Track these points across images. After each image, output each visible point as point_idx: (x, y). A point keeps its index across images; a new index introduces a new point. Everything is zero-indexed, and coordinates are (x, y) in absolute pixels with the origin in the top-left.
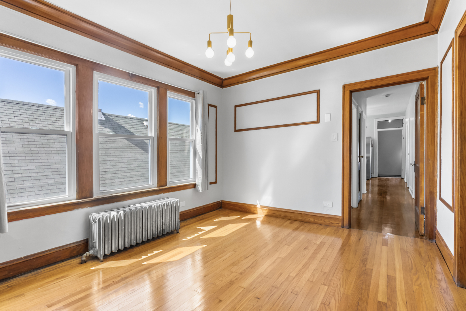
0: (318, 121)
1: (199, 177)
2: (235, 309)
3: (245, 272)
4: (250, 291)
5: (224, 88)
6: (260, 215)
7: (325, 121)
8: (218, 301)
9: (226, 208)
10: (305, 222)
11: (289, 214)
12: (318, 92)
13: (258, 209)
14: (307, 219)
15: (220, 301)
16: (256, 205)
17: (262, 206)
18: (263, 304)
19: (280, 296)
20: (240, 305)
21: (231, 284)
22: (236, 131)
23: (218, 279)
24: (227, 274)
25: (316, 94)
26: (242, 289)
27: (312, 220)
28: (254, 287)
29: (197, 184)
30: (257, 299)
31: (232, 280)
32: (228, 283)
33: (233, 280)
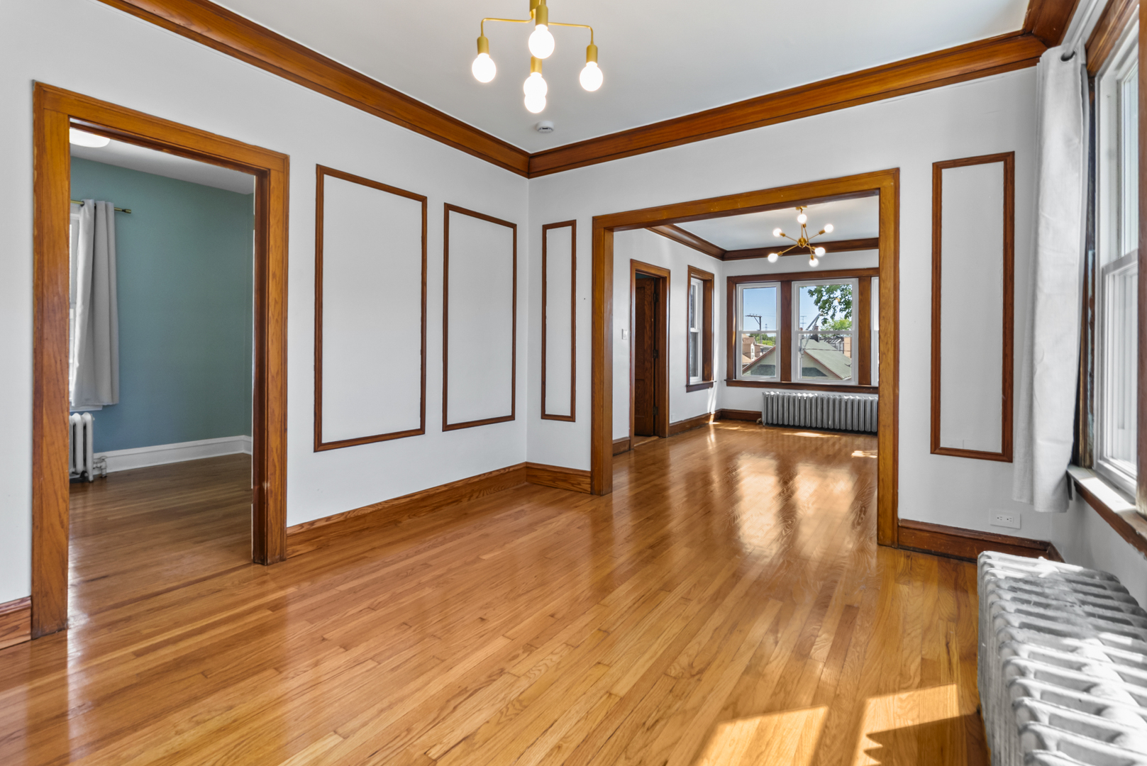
3: (490, 677)
4: (492, 631)
8: (556, 616)
15: (552, 616)
20: (517, 610)
21: (531, 646)
23: (561, 656)
24: (540, 670)
26: (508, 634)
28: (481, 639)
31: (528, 655)
32: (537, 648)
33: (526, 655)
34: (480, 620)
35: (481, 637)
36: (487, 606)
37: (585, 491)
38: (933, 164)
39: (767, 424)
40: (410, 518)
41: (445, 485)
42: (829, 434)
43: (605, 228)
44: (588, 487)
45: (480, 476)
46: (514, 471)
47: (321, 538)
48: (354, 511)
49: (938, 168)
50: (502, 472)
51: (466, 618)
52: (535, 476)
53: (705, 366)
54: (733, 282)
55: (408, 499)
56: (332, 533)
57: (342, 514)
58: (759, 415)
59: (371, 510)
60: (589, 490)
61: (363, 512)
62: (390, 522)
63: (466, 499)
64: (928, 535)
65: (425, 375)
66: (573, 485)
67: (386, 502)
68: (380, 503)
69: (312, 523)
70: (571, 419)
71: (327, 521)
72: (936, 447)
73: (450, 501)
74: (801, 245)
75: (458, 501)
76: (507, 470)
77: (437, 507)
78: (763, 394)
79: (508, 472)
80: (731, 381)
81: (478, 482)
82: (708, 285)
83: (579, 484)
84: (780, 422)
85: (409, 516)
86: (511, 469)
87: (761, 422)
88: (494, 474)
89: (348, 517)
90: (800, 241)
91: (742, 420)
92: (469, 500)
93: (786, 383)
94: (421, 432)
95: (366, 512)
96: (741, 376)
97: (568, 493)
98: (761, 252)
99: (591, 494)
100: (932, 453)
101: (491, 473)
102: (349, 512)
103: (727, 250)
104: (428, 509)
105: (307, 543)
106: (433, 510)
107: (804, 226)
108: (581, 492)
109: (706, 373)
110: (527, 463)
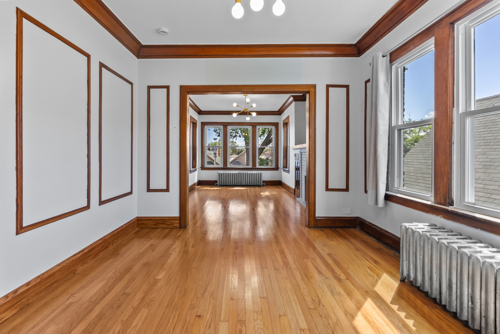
2: (213, 299)
4: (211, 321)
18: (189, 312)
19: (175, 329)
20: (211, 303)
30: (199, 314)
34: (197, 317)
35: (210, 327)
36: (192, 307)
37: (176, 227)
38: (326, 85)
39: (219, 185)
40: (82, 266)
41: (101, 239)
42: (244, 187)
43: (187, 92)
44: (178, 225)
45: (117, 229)
46: (132, 223)
47: (23, 300)
48: (47, 272)
49: (328, 86)
50: (127, 225)
51: (188, 318)
52: (144, 224)
53: (193, 161)
54: (203, 124)
55: (81, 254)
56: (31, 294)
57: (39, 277)
58: (216, 182)
59: (59, 267)
60: (179, 226)
61: (53, 271)
62: (70, 272)
63: (111, 245)
64: (325, 221)
65: (90, 171)
66: (168, 225)
67: (68, 259)
68: (64, 261)
69: (16, 291)
70: (167, 191)
71: (27, 286)
72: (327, 189)
73: (104, 248)
74: (245, 111)
75: (107, 247)
76: (129, 223)
77: (97, 254)
78: (218, 173)
79: (130, 224)
80: (203, 168)
81: (117, 233)
82: (195, 125)
83: (172, 224)
84: (225, 184)
85: (81, 265)
86: (131, 222)
87: (217, 185)
88: (124, 227)
89: (43, 278)
90: (245, 109)
91: (208, 184)
92: (112, 245)
93: (225, 168)
94: (88, 208)
95: (55, 270)
96: (207, 166)
97: (167, 230)
98: (229, 113)
99: (180, 228)
100: (326, 191)
101: (122, 226)
102: (43, 274)
103: (202, 110)
104: (92, 256)
105: (12, 308)
106: (94, 257)
107: (248, 103)
108: (174, 228)
109: (194, 164)
110: (137, 217)
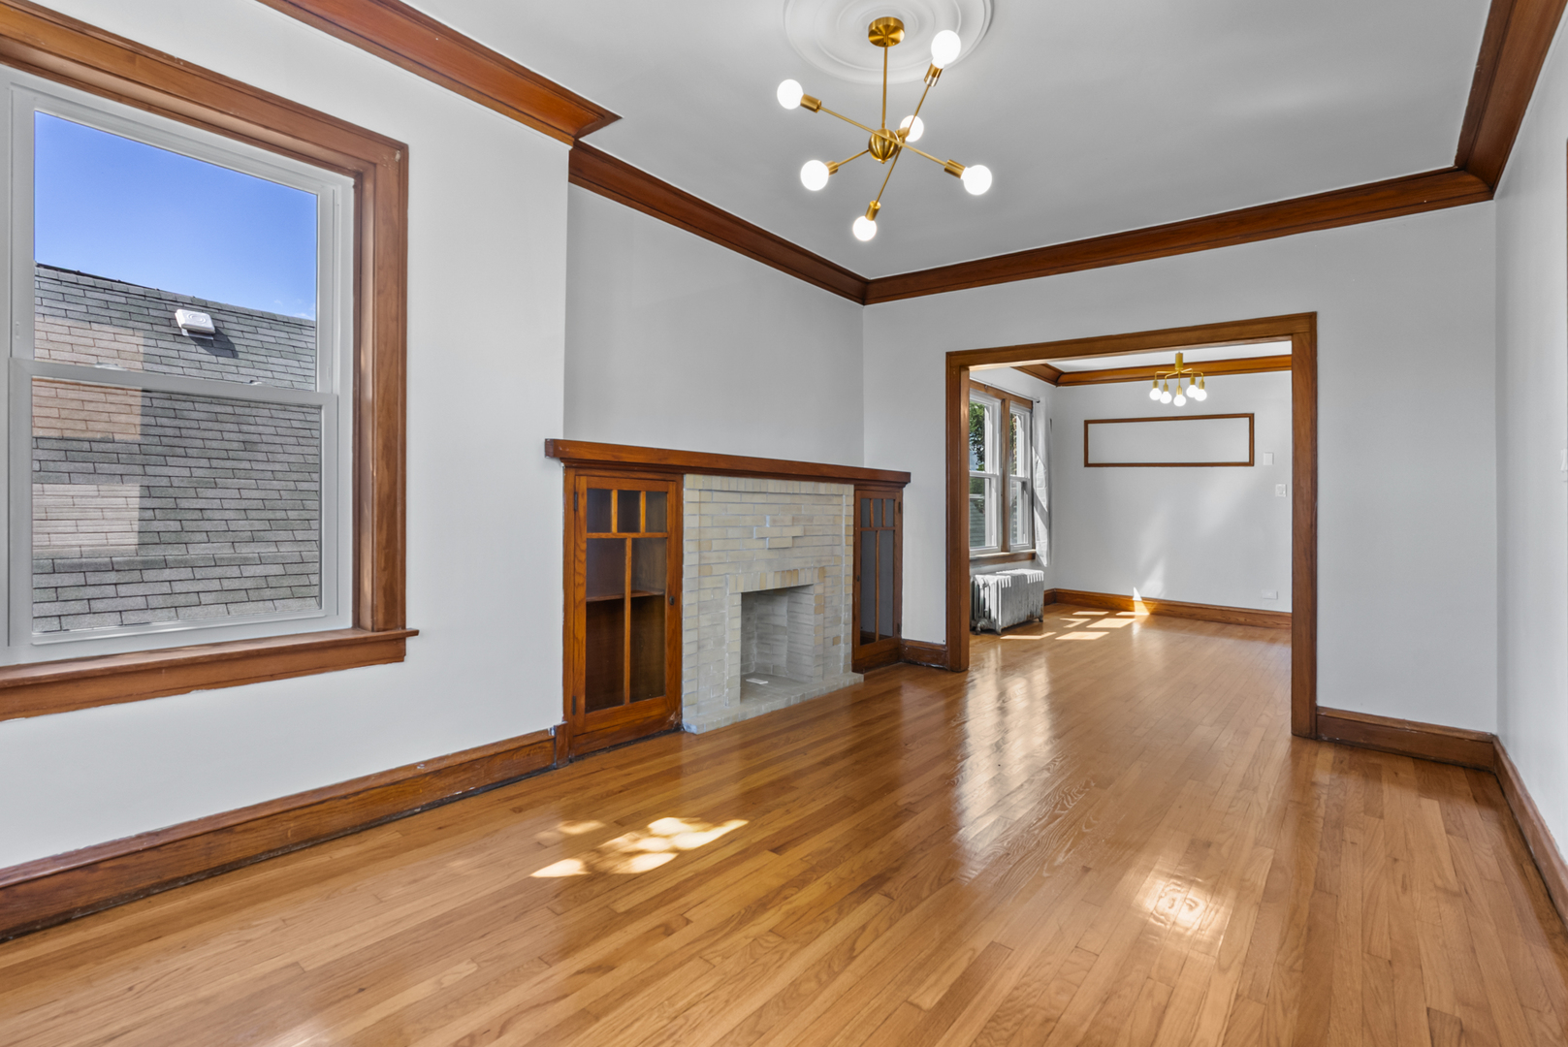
0: (1251, 463)
1: (1042, 541)
5: (1061, 387)
6: (1141, 611)
7: (1264, 464)
9: (1067, 603)
10: (1230, 623)
11: (1199, 611)
12: (1251, 417)
13: (1135, 604)
14: (1233, 618)
16: (1132, 597)
17: (1144, 599)
22: (1087, 465)
25: (1248, 419)
27: (1242, 619)
29: (1038, 552)
